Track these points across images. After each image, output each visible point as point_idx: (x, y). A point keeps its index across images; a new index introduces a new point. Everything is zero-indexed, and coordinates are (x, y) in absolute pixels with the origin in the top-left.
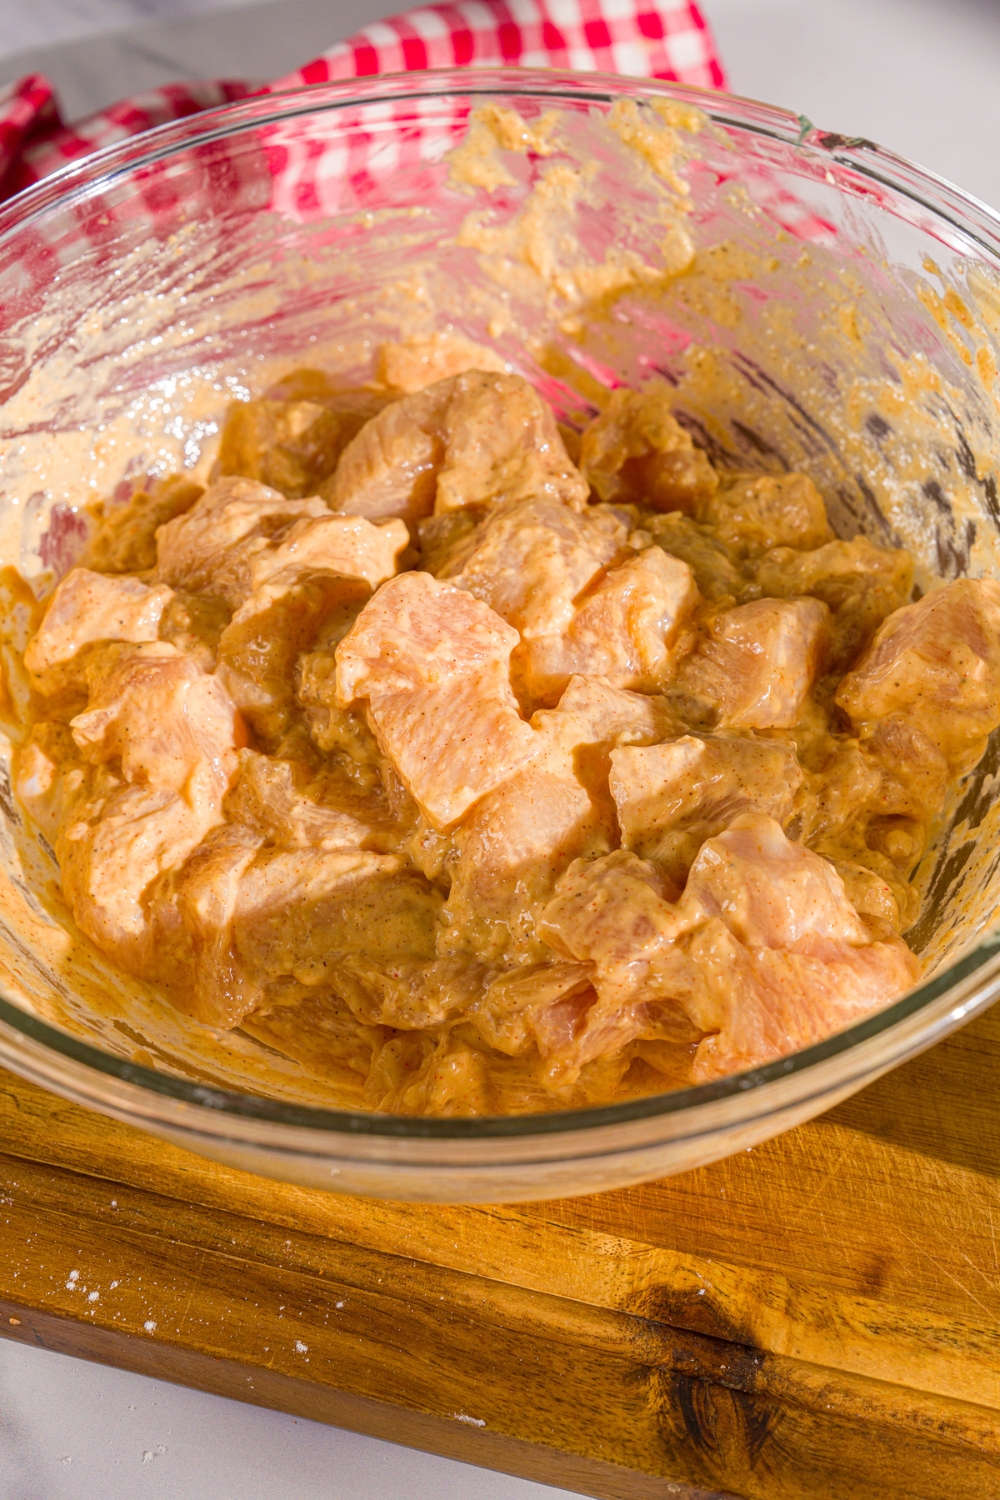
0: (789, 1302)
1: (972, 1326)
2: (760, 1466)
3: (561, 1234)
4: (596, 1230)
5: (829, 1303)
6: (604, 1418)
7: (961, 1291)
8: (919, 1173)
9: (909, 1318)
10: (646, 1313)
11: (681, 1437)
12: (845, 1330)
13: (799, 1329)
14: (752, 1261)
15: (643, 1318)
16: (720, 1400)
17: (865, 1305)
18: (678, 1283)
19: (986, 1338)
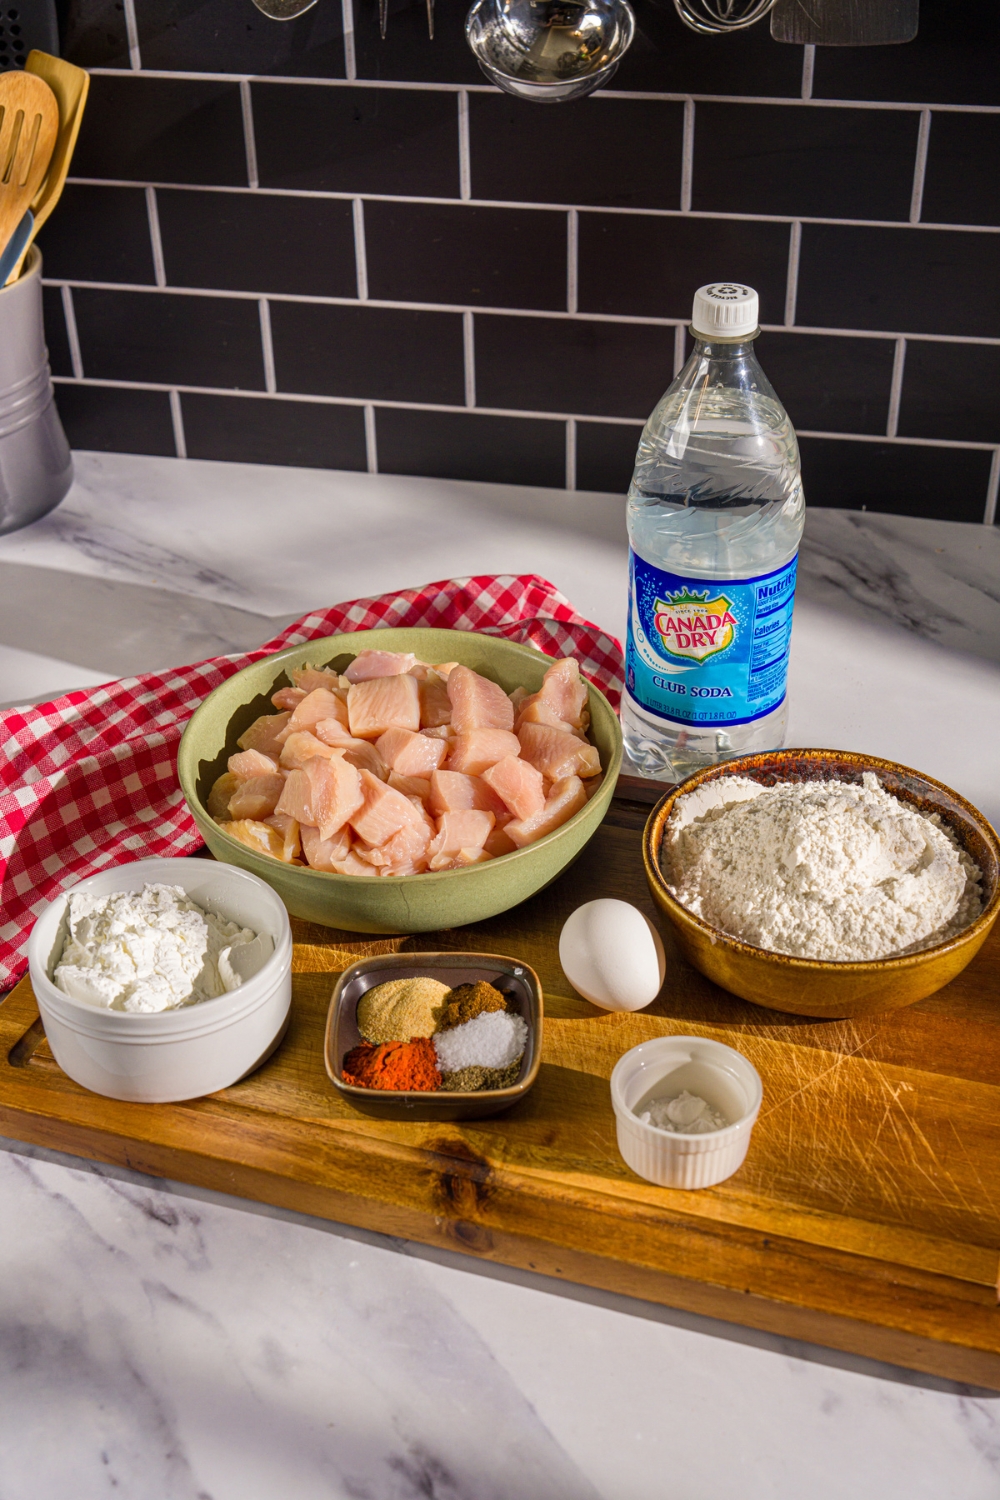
0: (505, 1147)
1: (596, 1160)
2: (481, 1209)
5: (526, 1148)
6: (406, 1188)
7: (592, 1146)
9: (565, 1155)
10: (434, 1149)
11: (444, 1197)
12: (532, 1159)
13: (508, 1159)
14: (489, 1130)
15: (431, 1152)
16: (465, 1184)
17: (544, 1150)
18: (451, 1138)
19: (602, 1164)
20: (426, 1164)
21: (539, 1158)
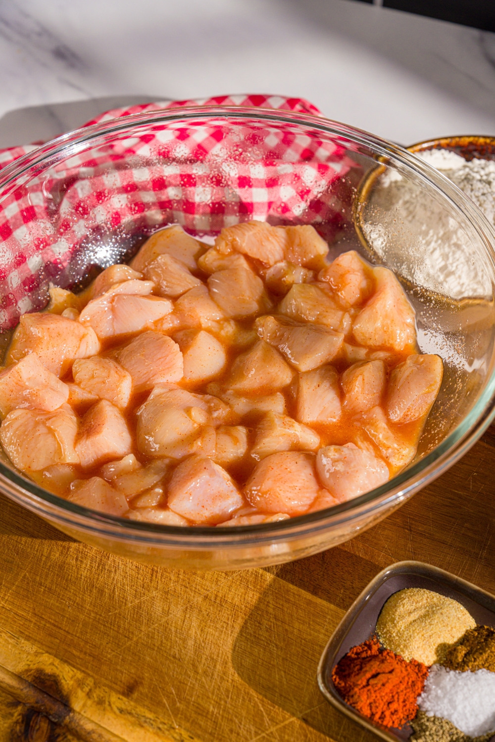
0: (90, 690)
1: (162, 720)
3: (10, 637)
4: (26, 639)
5: (107, 695)
7: (164, 704)
8: (170, 649)
9: (138, 710)
10: (30, 680)
11: (20, 734)
12: (108, 708)
13: (89, 702)
14: (83, 669)
15: (27, 681)
16: (42, 724)
17: (122, 699)
18: (49, 670)
19: (166, 727)
20: (22, 690)
21: (115, 709)
